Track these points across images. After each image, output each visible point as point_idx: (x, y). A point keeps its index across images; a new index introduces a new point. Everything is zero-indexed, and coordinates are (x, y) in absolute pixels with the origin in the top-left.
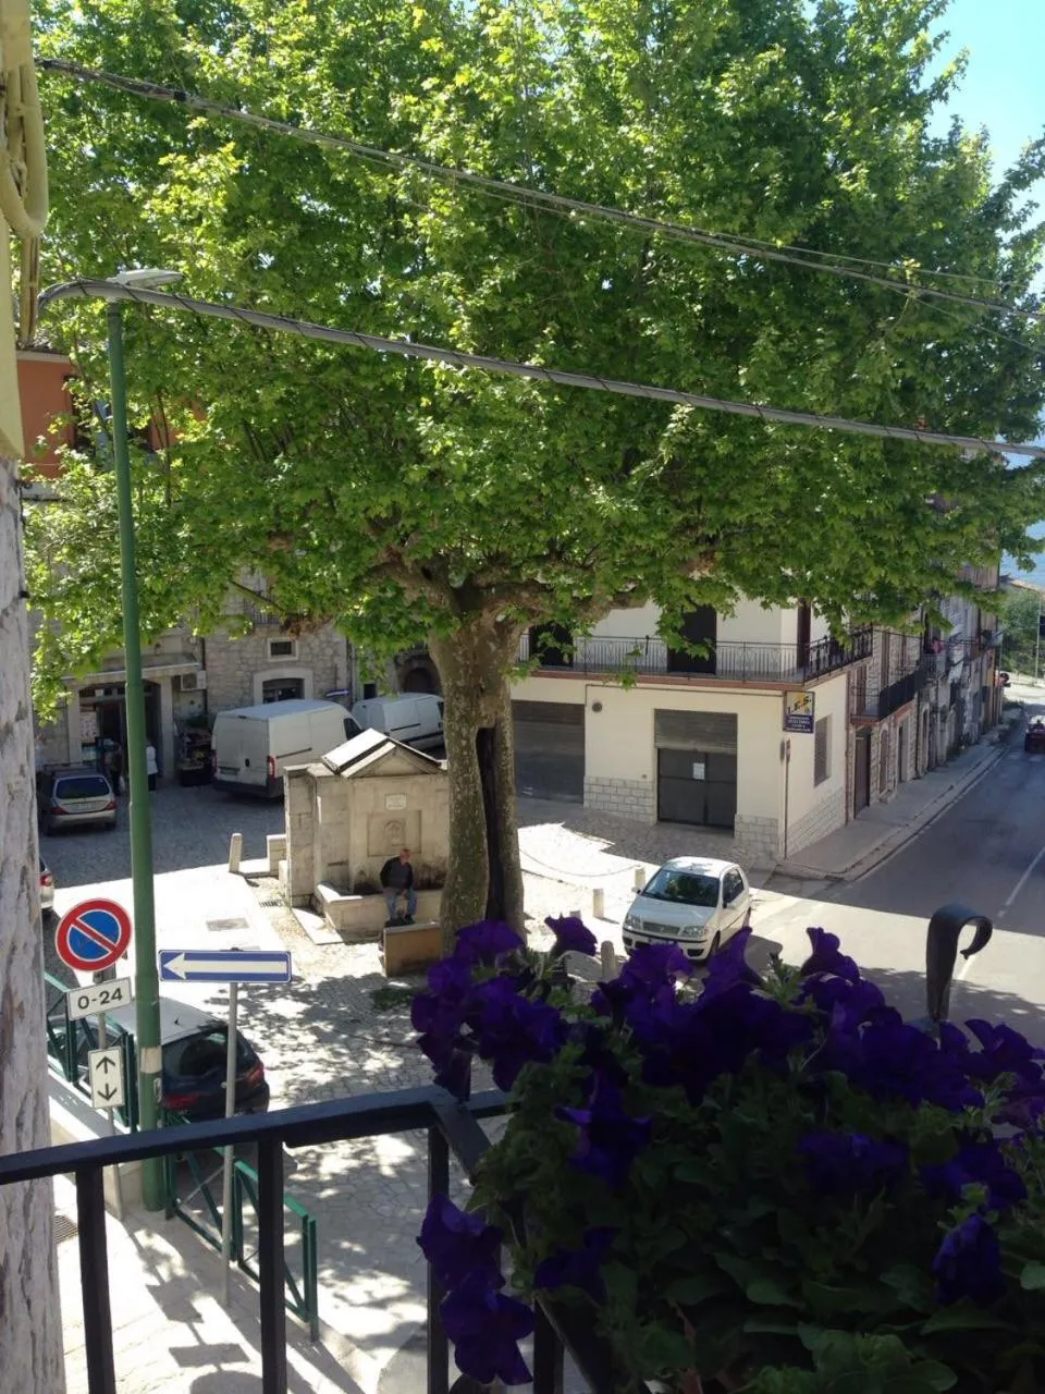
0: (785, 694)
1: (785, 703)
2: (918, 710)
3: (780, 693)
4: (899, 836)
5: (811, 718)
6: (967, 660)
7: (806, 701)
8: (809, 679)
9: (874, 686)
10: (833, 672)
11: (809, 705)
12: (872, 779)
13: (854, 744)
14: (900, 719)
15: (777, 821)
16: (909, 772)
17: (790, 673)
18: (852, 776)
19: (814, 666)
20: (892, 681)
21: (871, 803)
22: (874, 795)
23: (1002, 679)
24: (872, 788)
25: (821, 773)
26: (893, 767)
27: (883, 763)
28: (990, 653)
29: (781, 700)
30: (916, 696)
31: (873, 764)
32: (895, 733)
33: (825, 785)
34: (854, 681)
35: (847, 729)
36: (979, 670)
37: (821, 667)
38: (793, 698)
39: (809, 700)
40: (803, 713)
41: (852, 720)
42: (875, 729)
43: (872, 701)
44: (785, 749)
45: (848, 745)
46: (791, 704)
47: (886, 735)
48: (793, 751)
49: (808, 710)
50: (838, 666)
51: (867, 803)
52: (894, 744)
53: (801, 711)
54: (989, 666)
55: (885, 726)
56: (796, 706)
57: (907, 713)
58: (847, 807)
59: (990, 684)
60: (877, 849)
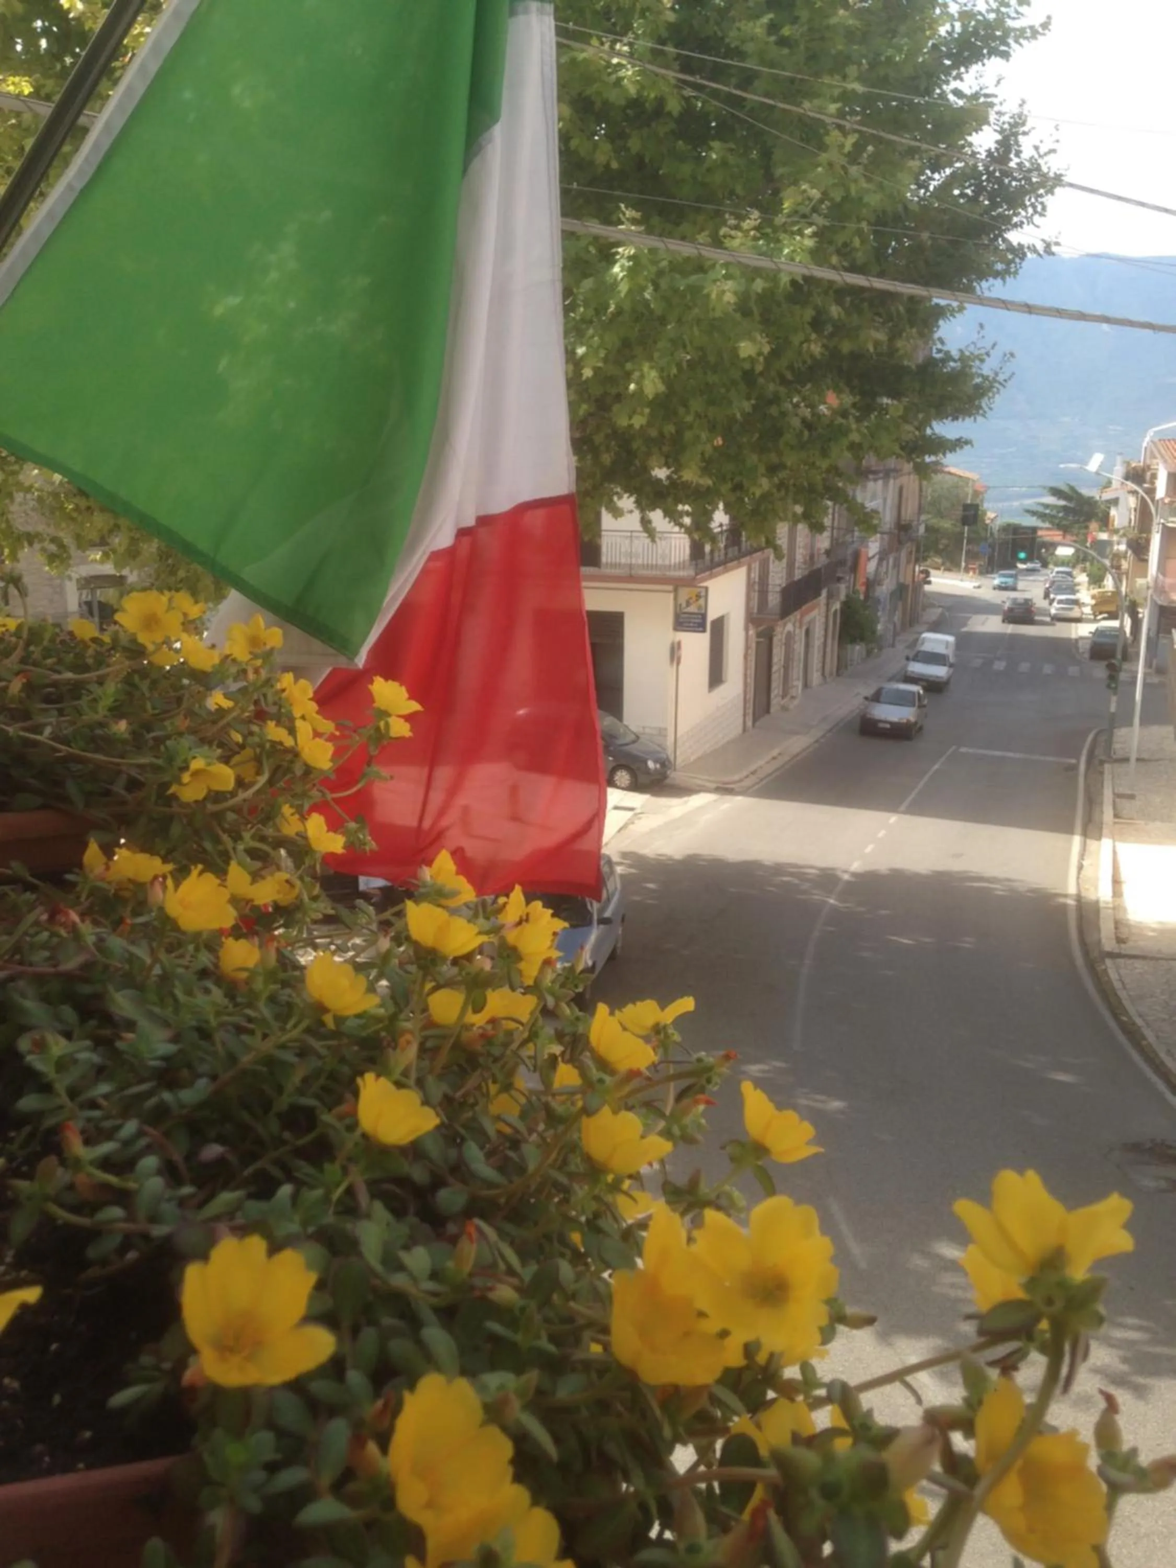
0: (676, 591)
1: (676, 599)
2: (828, 610)
3: (670, 588)
4: (798, 744)
5: (704, 616)
6: (883, 556)
7: (698, 596)
8: (703, 571)
9: (778, 582)
10: (730, 565)
11: (702, 601)
12: (774, 685)
13: (754, 645)
14: (807, 618)
15: (666, 729)
16: (816, 677)
17: (681, 566)
18: (751, 681)
19: (708, 557)
20: (798, 575)
21: (772, 710)
22: (776, 701)
23: (922, 576)
24: (772, 696)
25: (716, 677)
26: (797, 672)
27: (786, 668)
28: (909, 547)
29: (672, 596)
30: (824, 593)
31: (775, 668)
32: (800, 635)
33: (721, 690)
34: (755, 575)
35: (747, 629)
36: (897, 565)
37: (716, 559)
38: (684, 593)
39: (703, 595)
40: (696, 611)
41: (751, 619)
42: (779, 629)
43: (774, 599)
44: (675, 652)
45: (747, 647)
46: (682, 600)
47: (790, 637)
48: (685, 653)
49: (699, 607)
50: (737, 558)
51: (768, 711)
52: (799, 647)
53: (693, 609)
54: (908, 562)
55: (789, 627)
56: (688, 604)
57: (815, 613)
58: (745, 715)
59: (908, 581)
60: (774, 758)
